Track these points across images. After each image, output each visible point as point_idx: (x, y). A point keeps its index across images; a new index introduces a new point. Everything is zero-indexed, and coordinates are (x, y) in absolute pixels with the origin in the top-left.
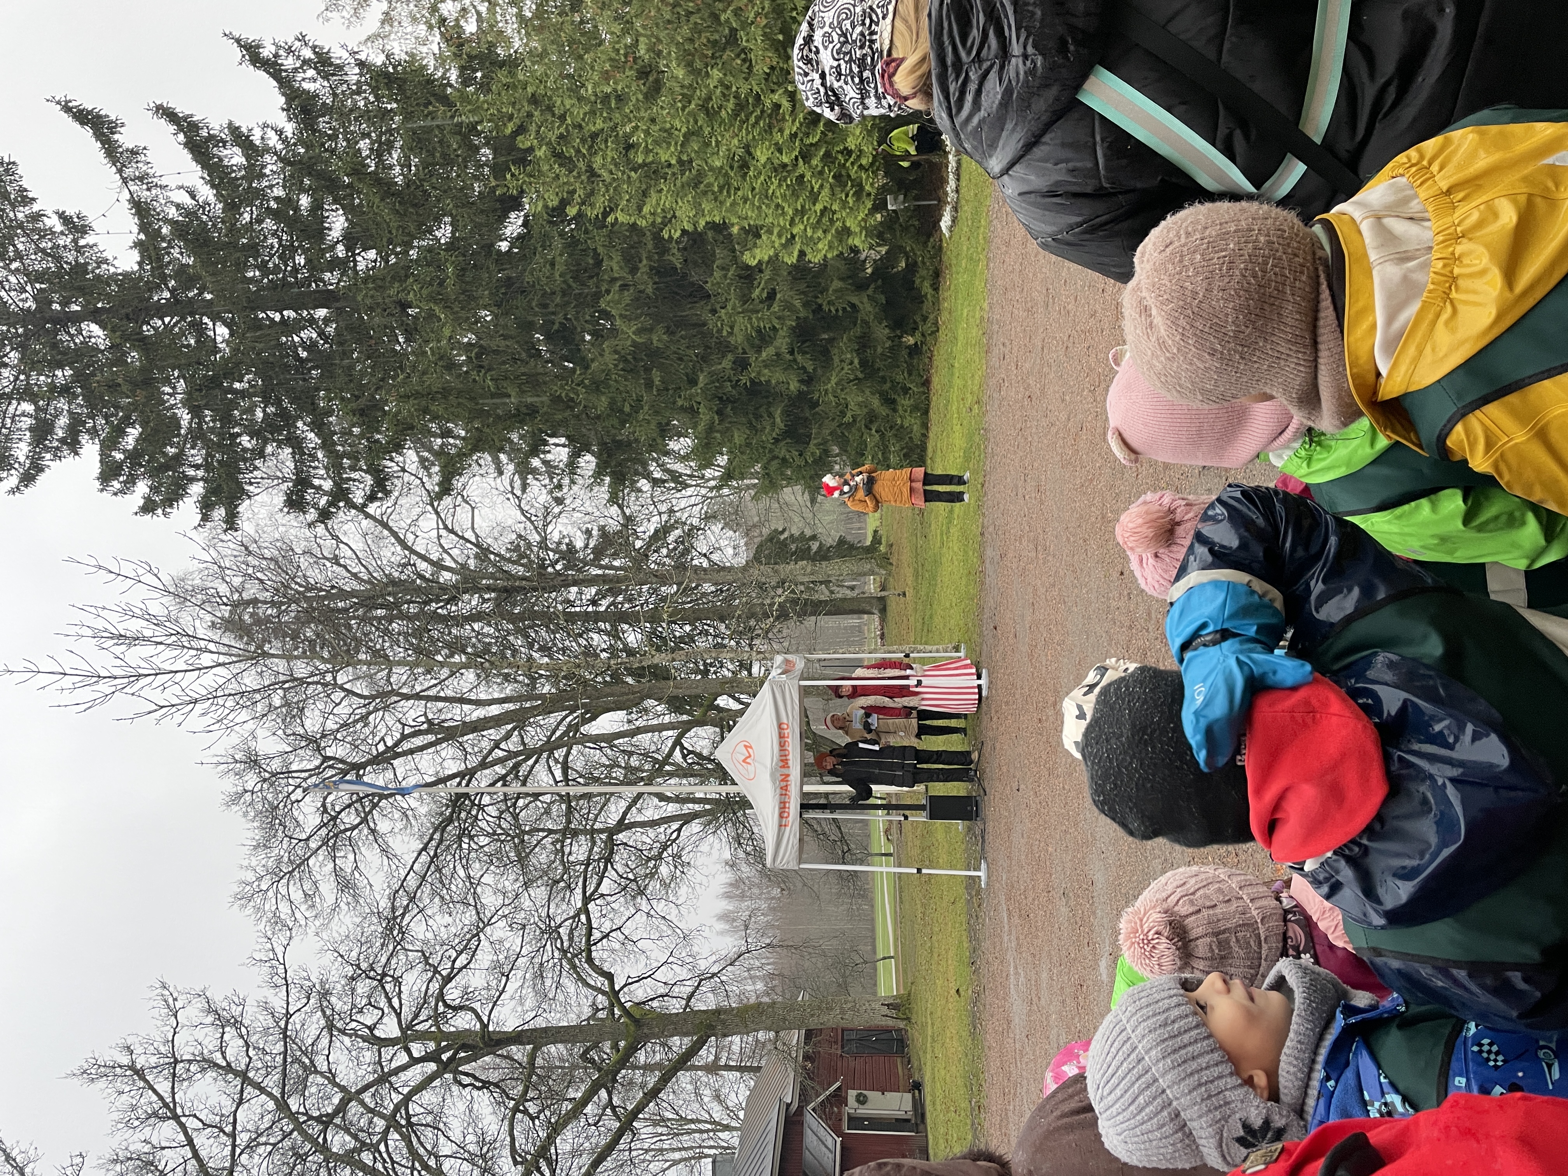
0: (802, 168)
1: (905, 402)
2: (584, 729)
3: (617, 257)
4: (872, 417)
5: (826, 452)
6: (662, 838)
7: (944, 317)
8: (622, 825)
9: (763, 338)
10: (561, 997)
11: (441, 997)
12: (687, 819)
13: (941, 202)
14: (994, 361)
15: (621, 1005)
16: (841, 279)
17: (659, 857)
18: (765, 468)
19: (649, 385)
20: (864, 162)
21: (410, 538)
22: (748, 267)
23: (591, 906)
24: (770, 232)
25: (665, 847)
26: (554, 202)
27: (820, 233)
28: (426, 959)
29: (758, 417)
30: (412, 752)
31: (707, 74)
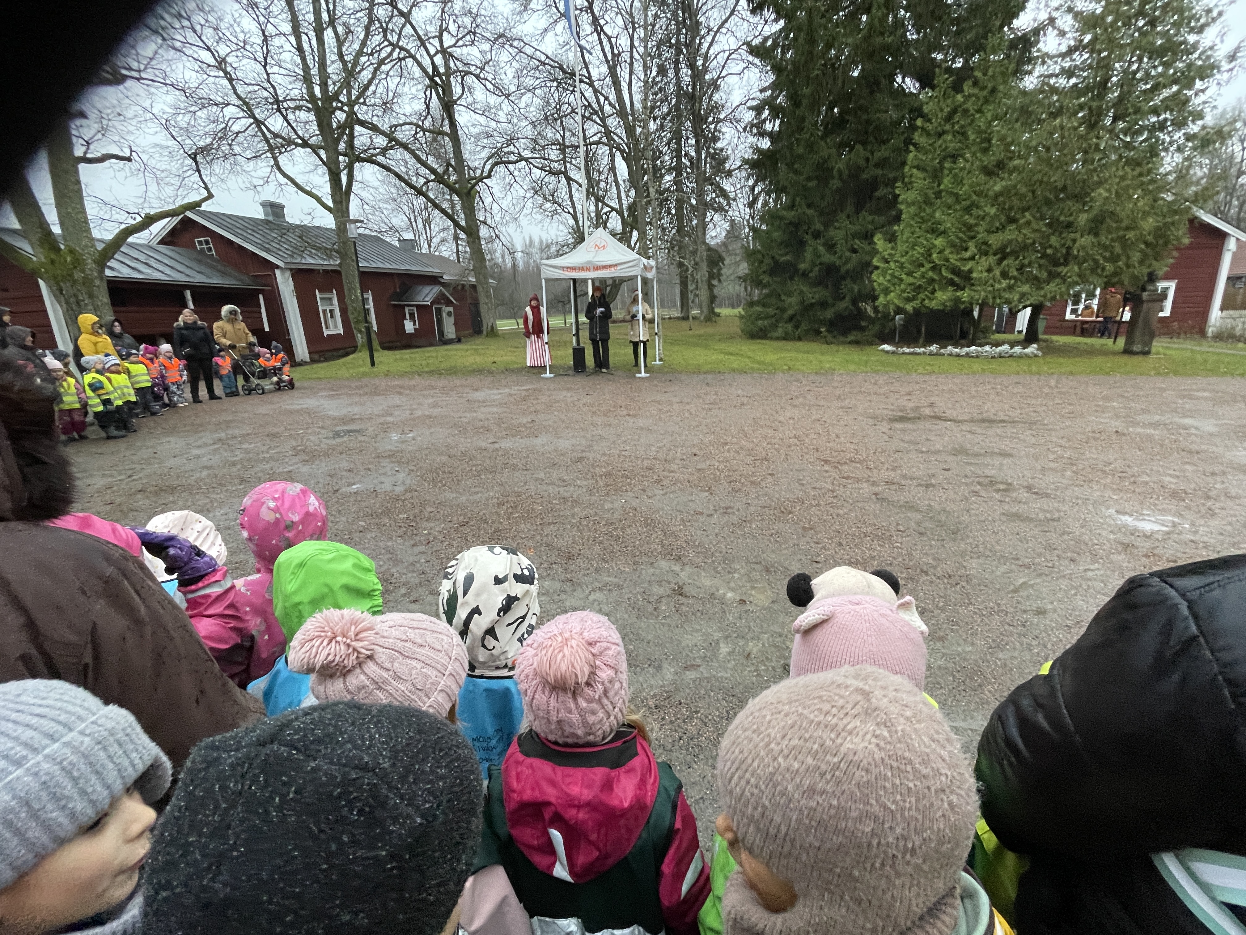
0: (928, 266)
1: (790, 327)
2: (618, 154)
3: (886, 154)
4: (783, 310)
5: (765, 286)
6: (564, 204)
7: (834, 347)
8: (569, 179)
9: (831, 247)
10: (478, 149)
11: (468, 73)
12: (575, 217)
13: (897, 345)
14: (811, 378)
15: (477, 183)
16: (859, 291)
17: (555, 202)
18: (759, 251)
19: (809, 179)
20: (927, 302)
21: (724, 30)
22: (872, 236)
23: (524, 163)
24: (892, 248)
25: (560, 205)
26: (926, 109)
27: (888, 277)
28: (488, 63)
29: (787, 246)
30: (601, 43)
31: (993, 205)
